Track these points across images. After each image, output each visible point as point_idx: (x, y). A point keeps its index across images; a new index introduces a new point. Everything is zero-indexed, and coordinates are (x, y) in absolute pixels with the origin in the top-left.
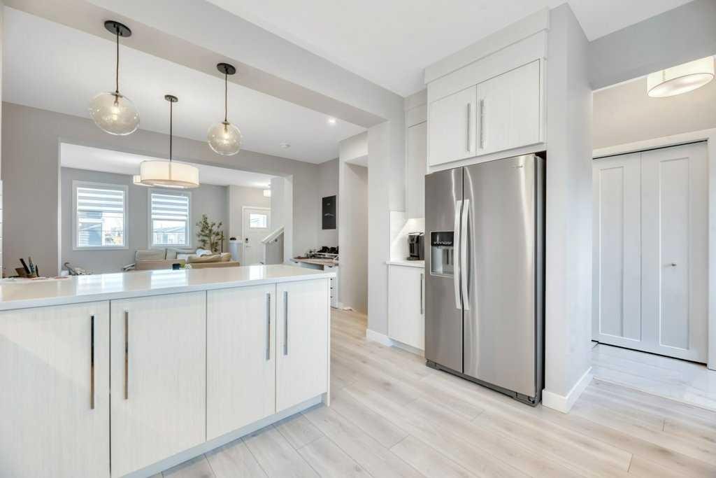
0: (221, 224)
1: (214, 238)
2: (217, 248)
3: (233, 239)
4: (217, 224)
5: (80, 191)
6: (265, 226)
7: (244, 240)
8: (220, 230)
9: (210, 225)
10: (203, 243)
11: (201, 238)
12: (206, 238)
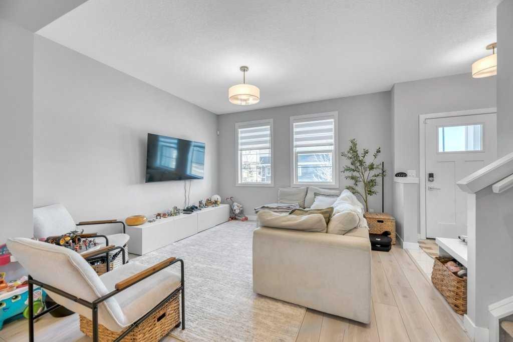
0: (378, 151)
1: (369, 175)
2: (374, 189)
3: (402, 175)
4: (372, 151)
5: (242, 132)
6: (479, 148)
7: (424, 176)
8: (377, 162)
9: (360, 152)
10: (353, 182)
11: (349, 174)
12: (356, 174)
